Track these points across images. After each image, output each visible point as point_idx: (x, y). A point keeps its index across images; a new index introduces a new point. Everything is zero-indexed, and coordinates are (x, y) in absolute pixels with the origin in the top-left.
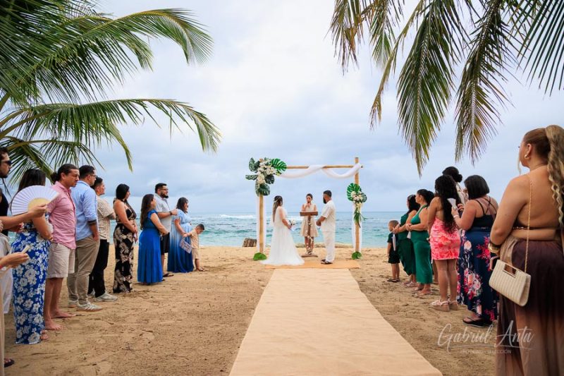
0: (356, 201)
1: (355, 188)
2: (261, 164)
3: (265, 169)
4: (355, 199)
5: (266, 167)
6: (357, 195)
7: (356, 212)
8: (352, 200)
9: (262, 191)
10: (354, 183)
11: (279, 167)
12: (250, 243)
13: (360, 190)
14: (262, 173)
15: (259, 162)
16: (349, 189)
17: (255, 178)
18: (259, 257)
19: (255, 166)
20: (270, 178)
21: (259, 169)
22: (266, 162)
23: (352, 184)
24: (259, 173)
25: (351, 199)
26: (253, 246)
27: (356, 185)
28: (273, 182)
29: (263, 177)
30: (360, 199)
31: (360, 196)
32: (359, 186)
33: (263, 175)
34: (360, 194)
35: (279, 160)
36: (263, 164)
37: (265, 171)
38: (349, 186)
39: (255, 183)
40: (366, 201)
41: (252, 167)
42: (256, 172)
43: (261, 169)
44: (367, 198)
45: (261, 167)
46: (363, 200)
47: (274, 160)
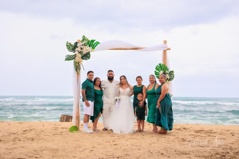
2: (78, 45)
3: (82, 49)
5: (82, 47)
9: (77, 68)
10: (162, 63)
11: (95, 47)
13: (168, 71)
14: (80, 52)
15: (76, 43)
16: (157, 69)
17: (74, 57)
18: (76, 128)
19: (73, 47)
20: (86, 56)
21: (77, 49)
22: (83, 43)
23: (160, 64)
24: (77, 53)
26: (68, 122)
27: (164, 66)
28: (89, 58)
29: (80, 56)
30: (167, 78)
31: (167, 75)
32: (167, 66)
33: (80, 54)
34: (167, 74)
35: (95, 40)
36: (81, 45)
37: (82, 50)
38: (157, 66)
39: (74, 62)
40: (173, 80)
41: (70, 48)
42: (74, 52)
43: (78, 49)
44: (174, 76)
45: (79, 47)
46: (170, 79)
47: (90, 41)
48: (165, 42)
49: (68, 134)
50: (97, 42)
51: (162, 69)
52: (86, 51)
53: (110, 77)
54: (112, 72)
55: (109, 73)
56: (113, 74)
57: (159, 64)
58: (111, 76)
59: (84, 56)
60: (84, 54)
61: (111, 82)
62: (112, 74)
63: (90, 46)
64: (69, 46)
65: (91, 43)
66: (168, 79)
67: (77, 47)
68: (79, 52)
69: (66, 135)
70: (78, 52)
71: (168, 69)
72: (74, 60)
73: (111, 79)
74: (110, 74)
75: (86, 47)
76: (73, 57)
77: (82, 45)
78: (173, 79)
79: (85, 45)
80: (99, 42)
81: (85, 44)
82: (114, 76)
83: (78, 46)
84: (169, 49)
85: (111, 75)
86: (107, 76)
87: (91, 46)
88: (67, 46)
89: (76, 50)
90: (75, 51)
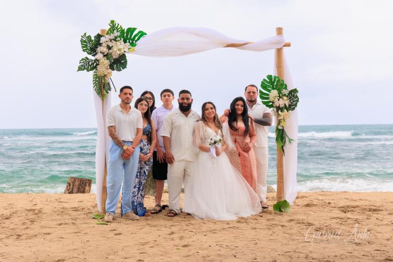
0: (279, 108)
1: (275, 83)
2: (103, 40)
3: (109, 48)
4: (277, 104)
5: (110, 44)
6: (280, 97)
7: (277, 129)
8: (270, 107)
9: (102, 87)
10: (273, 73)
11: (136, 41)
12: (80, 185)
13: (286, 89)
14: (106, 56)
15: (99, 37)
16: (264, 86)
19: (92, 45)
20: (119, 63)
21: (99, 49)
22: (112, 36)
23: (270, 77)
24: (99, 56)
25: (270, 104)
26: (84, 192)
27: (279, 81)
28: (124, 66)
29: (107, 62)
30: (285, 105)
31: (285, 98)
32: (283, 81)
33: (107, 59)
34: (285, 95)
35: (135, 29)
36: (107, 40)
37: (111, 51)
38: (264, 80)
39: (94, 75)
40: (296, 108)
41: (86, 46)
42: (94, 55)
43: (103, 49)
44: (298, 101)
45: (104, 45)
46: (291, 107)
47: (125, 31)
48: (280, 31)
49: (87, 223)
50: (139, 32)
51: (273, 86)
52: (118, 52)
53: (184, 105)
54: (189, 94)
55: (181, 97)
56: (191, 99)
57: (267, 77)
58: (185, 103)
59: (114, 63)
60: (115, 59)
61: (187, 115)
62: (188, 99)
63: (125, 42)
64: (85, 42)
65: (127, 35)
66: (287, 105)
67: (100, 45)
68: (104, 56)
69: (83, 225)
70: (102, 55)
71: (286, 85)
72: (95, 72)
73: (185, 108)
74: (183, 99)
75: (118, 43)
76: (93, 64)
77: (111, 41)
78: (296, 105)
79: (115, 40)
80: (144, 32)
81: (116, 37)
82: (191, 103)
83: (101, 42)
84: (288, 45)
85: (186, 101)
86: (178, 102)
87: (129, 42)
88: (82, 41)
89: (99, 51)
90: (97, 53)
